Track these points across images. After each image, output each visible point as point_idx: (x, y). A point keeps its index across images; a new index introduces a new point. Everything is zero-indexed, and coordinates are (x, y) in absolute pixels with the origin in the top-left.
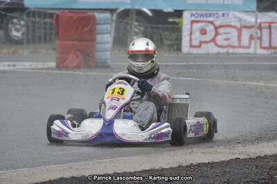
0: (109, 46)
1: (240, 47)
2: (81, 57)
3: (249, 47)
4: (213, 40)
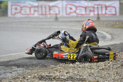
1: (30, 14)
3: (34, 14)
4: (20, 12)
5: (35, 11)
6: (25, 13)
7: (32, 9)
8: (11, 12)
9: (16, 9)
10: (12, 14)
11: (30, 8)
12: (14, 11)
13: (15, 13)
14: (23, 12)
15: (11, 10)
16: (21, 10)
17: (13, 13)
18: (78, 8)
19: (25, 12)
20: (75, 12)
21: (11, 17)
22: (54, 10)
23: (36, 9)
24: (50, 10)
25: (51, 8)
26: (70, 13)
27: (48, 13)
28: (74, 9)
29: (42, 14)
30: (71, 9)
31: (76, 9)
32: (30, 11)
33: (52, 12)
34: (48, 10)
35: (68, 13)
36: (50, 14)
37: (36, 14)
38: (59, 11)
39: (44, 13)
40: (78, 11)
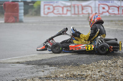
0: (23, 14)
1: (63, 14)
2: (14, 18)
3: (66, 14)
4: (53, 12)
5: (67, 10)
6: (58, 13)
7: (65, 9)
8: (44, 12)
9: (49, 9)
10: (44, 14)
11: (63, 8)
12: (46, 10)
13: (48, 13)
14: (55, 11)
15: (44, 9)
16: (54, 9)
17: (46, 13)
18: (110, 8)
19: (58, 11)
20: (108, 11)
21: (43, 17)
22: (87, 10)
23: (69, 9)
24: (83, 9)
25: (84, 8)
26: (103, 12)
27: (80, 12)
28: (107, 8)
29: (75, 14)
30: (104, 8)
31: (109, 9)
32: (63, 11)
33: (84, 12)
34: (80, 9)
35: (101, 12)
36: (83, 13)
37: (69, 14)
38: (92, 11)
39: (77, 12)
40: (110, 11)
